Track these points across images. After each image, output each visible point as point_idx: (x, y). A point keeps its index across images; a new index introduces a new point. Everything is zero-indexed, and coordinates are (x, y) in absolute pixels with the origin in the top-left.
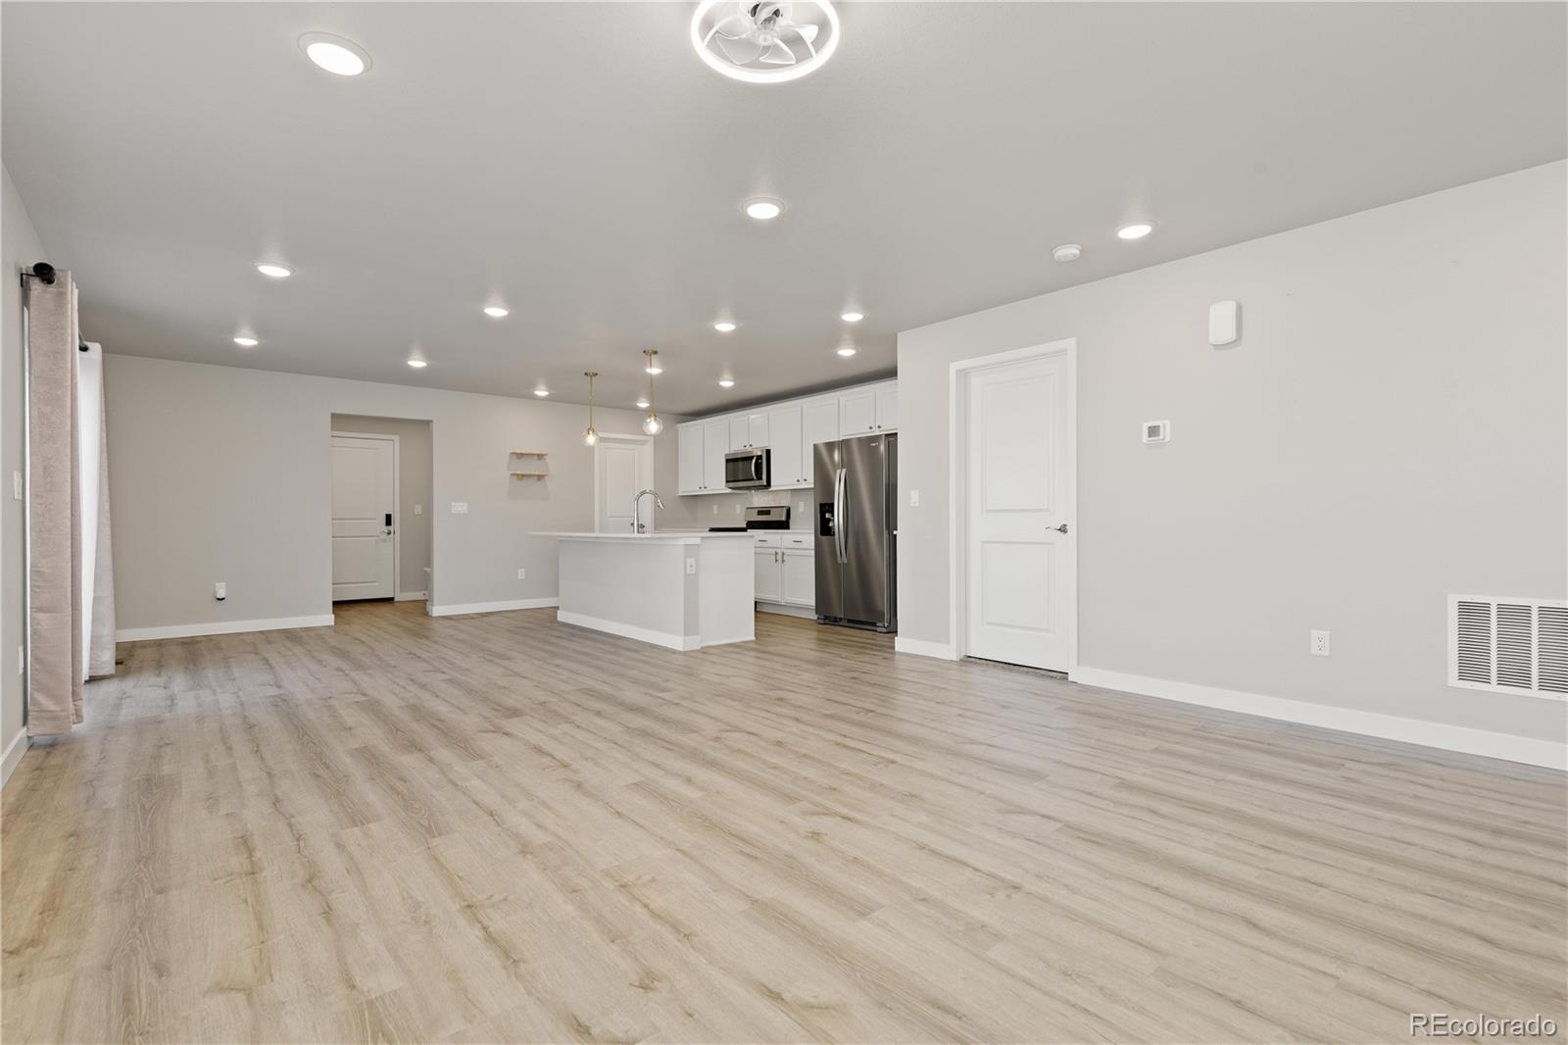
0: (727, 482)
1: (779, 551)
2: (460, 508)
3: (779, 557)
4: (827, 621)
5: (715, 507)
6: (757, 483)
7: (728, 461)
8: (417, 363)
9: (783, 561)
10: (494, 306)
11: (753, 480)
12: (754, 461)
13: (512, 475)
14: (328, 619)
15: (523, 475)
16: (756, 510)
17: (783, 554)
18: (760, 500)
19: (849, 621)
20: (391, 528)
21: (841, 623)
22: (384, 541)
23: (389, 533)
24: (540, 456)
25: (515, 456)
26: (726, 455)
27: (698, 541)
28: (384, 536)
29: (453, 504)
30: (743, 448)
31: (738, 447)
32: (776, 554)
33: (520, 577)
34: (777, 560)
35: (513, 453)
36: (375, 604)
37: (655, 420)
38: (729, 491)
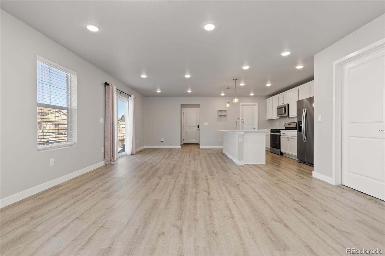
0: (277, 115)
1: (288, 137)
2: (206, 124)
3: (288, 139)
4: (301, 162)
5: (278, 123)
6: (285, 115)
7: (277, 109)
8: (189, 91)
9: (289, 140)
10: (187, 75)
11: (284, 114)
12: (284, 108)
13: (218, 116)
14: (180, 147)
15: (220, 116)
16: (287, 124)
17: (289, 138)
18: (288, 121)
19: (308, 163)
20: (199, 128)
21: (305, 163)
22: (197, 131)
23: (198, 129)
24: (225, 111)
25: (219, 111)
26: (277, 107)
27: (243, 133)
28: (197, 130)
29: (204, 123)
30: (282, 104)
31: (280, 104)
32: (287, 138)
33: (220, 141)
34: (287, 140)
35: (218, 110)
36: (195, 144)
37: (236, 98)
38: (278, 118)
